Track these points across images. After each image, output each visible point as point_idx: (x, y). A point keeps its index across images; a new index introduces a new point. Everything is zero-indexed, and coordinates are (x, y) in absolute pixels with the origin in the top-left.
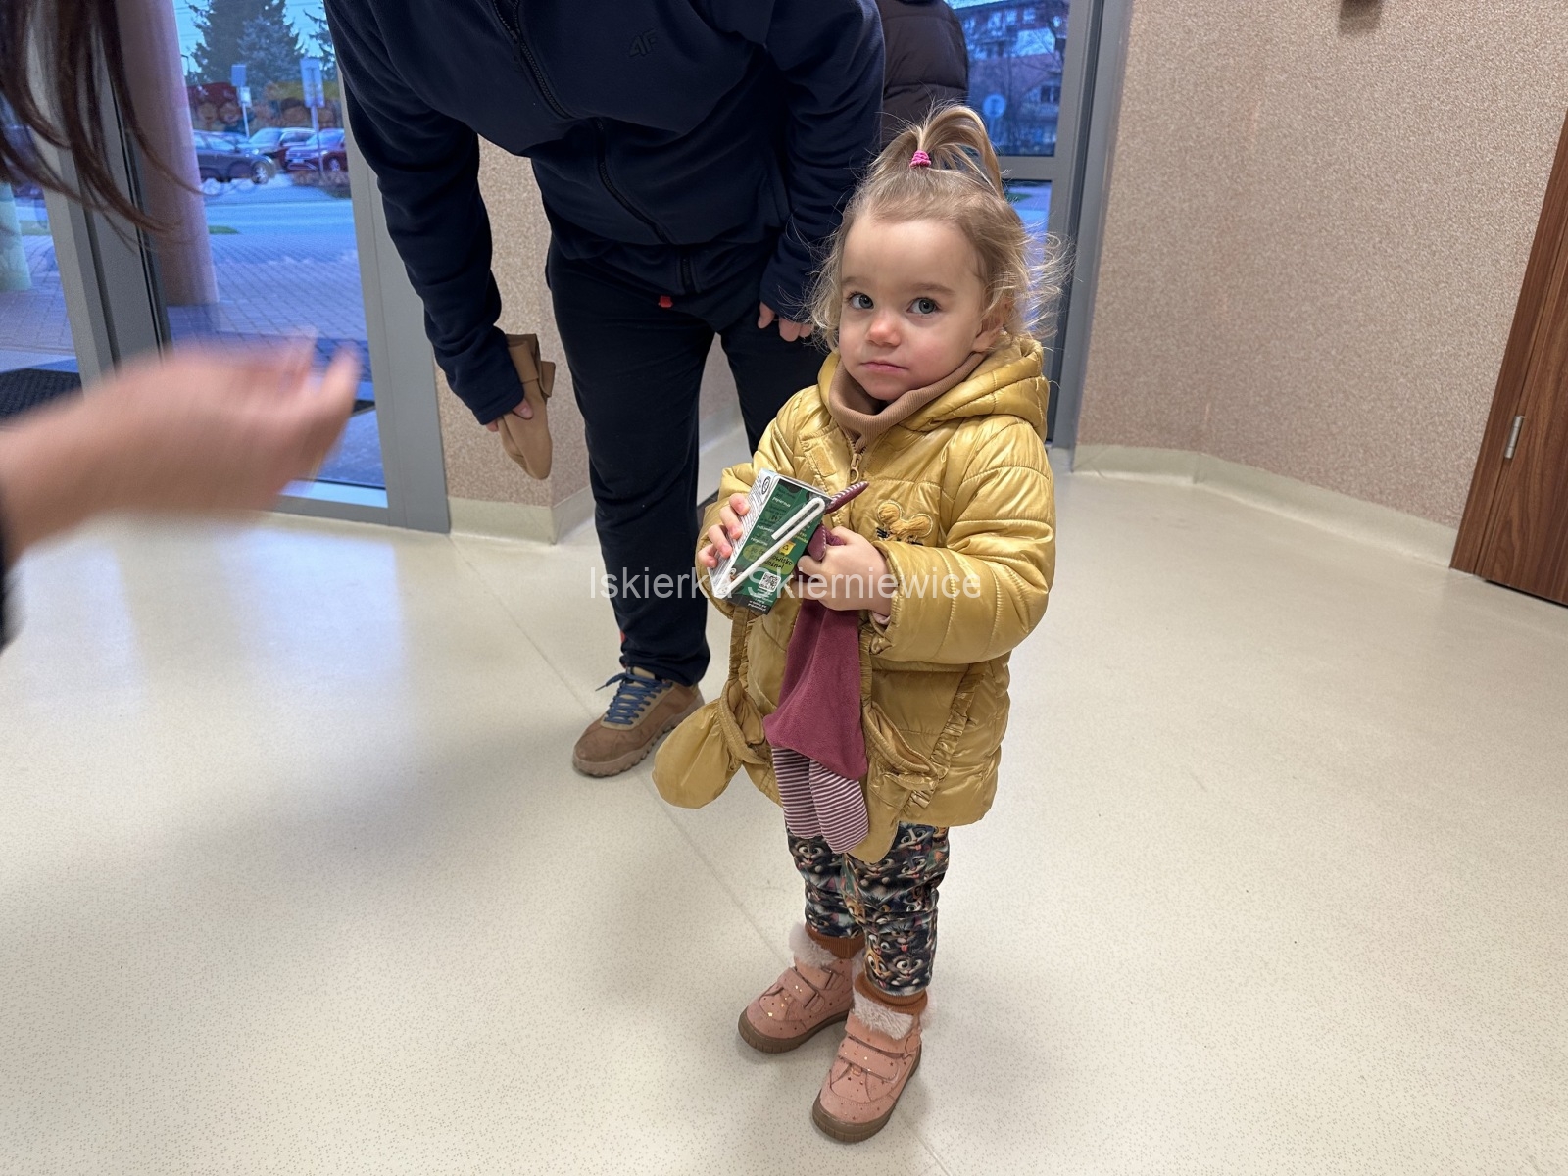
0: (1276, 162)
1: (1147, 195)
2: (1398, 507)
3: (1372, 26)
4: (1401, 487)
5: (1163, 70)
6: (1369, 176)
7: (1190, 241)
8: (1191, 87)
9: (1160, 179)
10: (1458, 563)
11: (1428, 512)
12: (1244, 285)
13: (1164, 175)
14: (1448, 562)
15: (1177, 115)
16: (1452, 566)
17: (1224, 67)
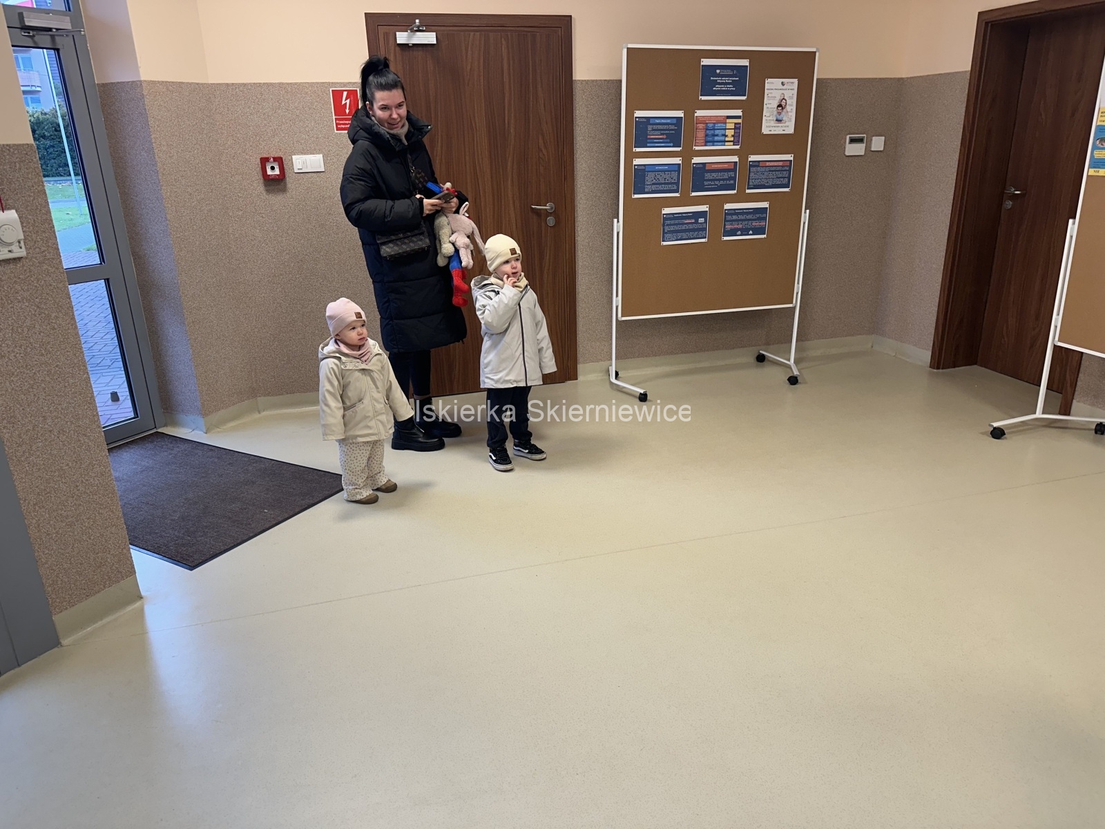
0: (251, 252)
1: (196, 279)
3: (284, 190)
5: (184, 214)
6: (306, 255)
7: (221, 297)
8: (199, 222)
9: (199, 270)
12: (253, 312)
13: (200, 267)
15: (198, 236)
17: (210, 210)
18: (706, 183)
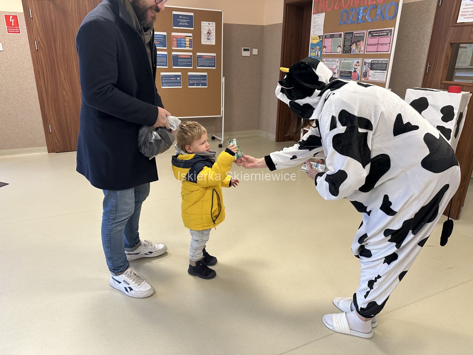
2: (33, 147)
4: (31, 143)
10: (49, 152)
11: (39, 146)
14: (47, 153)
16: (48, 153)
18: (179, 63)
